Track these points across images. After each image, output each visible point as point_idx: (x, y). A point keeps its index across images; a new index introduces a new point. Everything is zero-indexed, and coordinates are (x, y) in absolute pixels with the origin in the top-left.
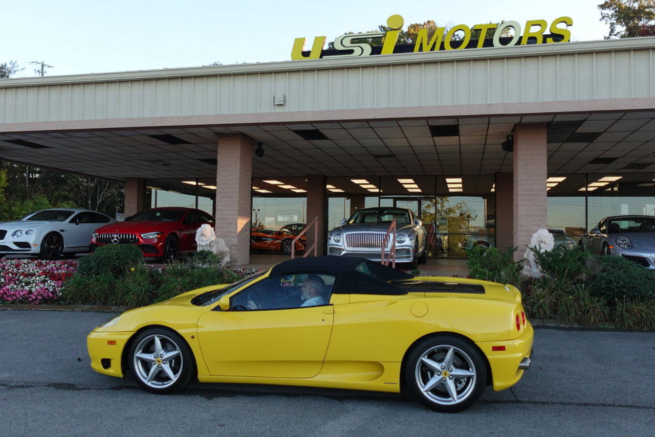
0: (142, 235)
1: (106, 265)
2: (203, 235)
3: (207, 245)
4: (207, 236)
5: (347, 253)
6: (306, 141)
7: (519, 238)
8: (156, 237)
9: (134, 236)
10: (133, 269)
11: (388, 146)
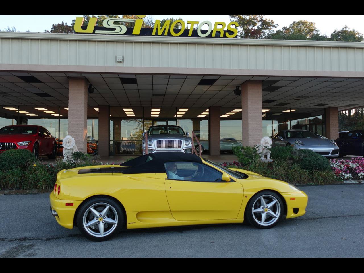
0: (18, 143)
1: (14, 163)
2: (68, 142)
3: (71, 149)
4: (71, 143)
5: (157, 152)
6: (121, 85)
7: (249, 142)
8: (27, 145)
9: (12, 144)
10: (35, 165)
11: (167, 89)
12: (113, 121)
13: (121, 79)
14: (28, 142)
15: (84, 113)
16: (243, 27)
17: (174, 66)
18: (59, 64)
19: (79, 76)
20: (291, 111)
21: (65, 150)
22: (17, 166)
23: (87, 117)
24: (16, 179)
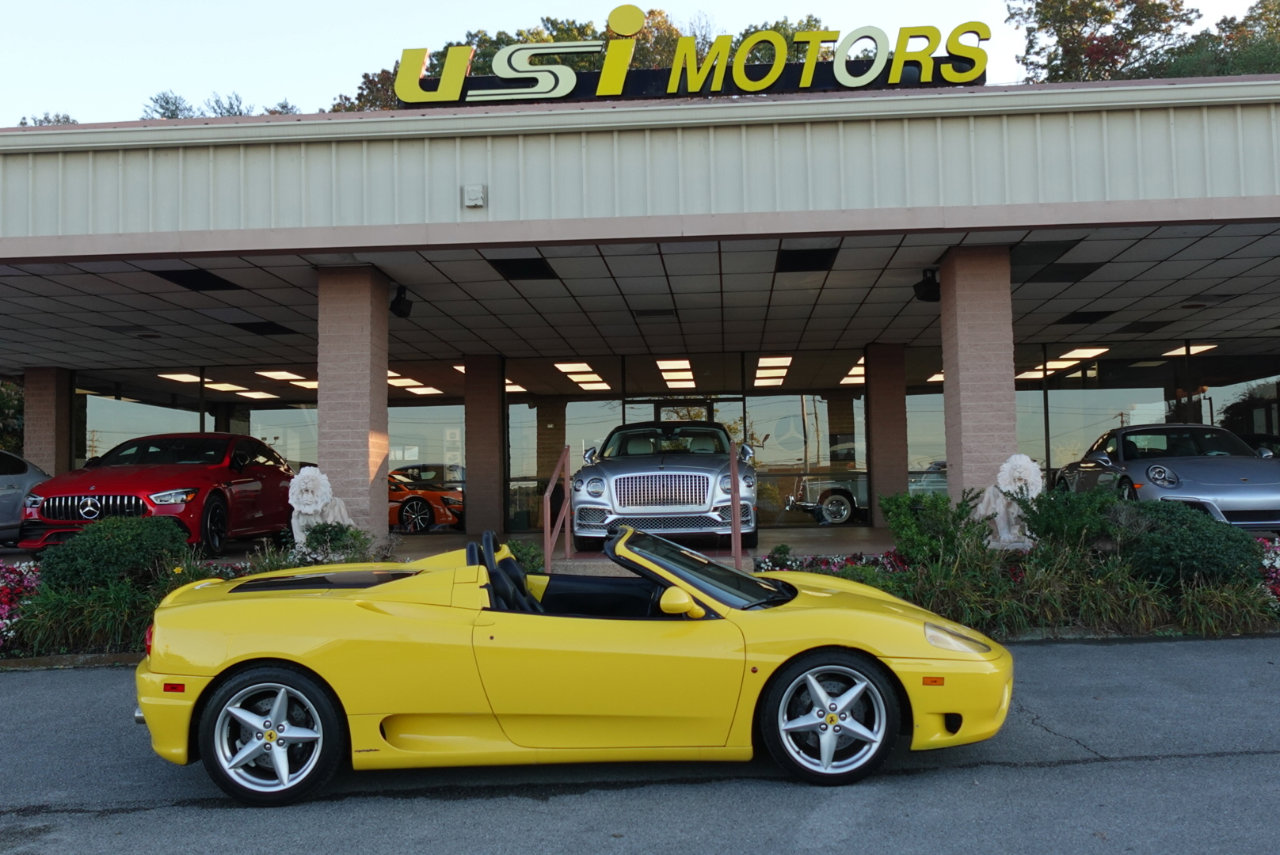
0: (152, 497)
1: (112, 564)
2: (307, 491)
3: (316, 512)
4: (318, 492)
5: (619, 519)
6: (505, 282)
7: (965, 475)
8: (182, 500)
9: (134, 499)
10: (178, 570)
11: (674, 291)
12: (535, 409)
13: (497, 264)
14: (187, 493)
15: (369, 388)
16: (1059, 32)
17: (665, 210)
18: (273, 227)
19: (347, 261)
20: (1188, 350)
21: (298, 518)
22: (121, 574)
23: (386, 402)
24: (114, 617)
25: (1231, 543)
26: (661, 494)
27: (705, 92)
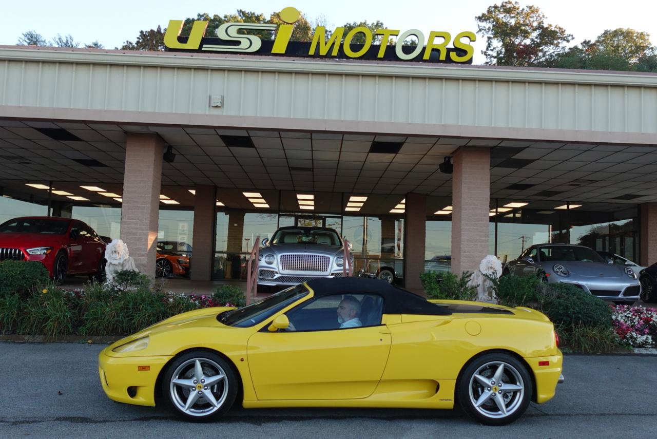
0: (28, 250)
1: (8, 286)
2: (115, 252)
3: (119, 263)
4: (120, 253)
5: (281, 277)
6: (227, 148)
7: (461, 264)
8: (44, 253)
9: (17, 250)
10: (45, 291)
11: (314, 159)
12: (228, 215)
13: (223, 137)
14: (47, 249)
15: (151, 199)
16: (503, 40)
17: (317, 116)
18: (106, 109)
19: (144, 130)
20: (568, 207)
21: (109, 266)
22: (13, 292)
23: (158, 207)
24: (8, 315)
25: (598, 307)
26: (304, 264)
27: (329, 56)
